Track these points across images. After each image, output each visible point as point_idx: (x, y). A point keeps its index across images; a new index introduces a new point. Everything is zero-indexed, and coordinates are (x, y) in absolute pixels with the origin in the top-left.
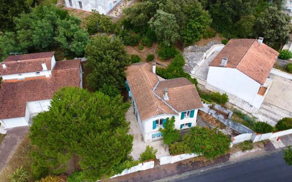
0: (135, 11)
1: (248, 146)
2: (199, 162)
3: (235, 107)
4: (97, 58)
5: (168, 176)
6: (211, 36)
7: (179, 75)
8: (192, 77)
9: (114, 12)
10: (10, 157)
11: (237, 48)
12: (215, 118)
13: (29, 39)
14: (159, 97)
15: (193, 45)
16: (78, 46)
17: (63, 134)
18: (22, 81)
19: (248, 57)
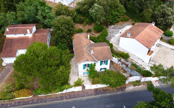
0: (82, 4)
1: (138, 84)
2: (108, 90)
3: (133, 61)
4: (57, 28)
5: (89, 96)
6: (126, 20)
7: (103, 41)
8: (111, 43)
9: (73, 4)
10: (6, 78)
11: (139, 28)
12: (121, 67)
13: (23, 16)
14: (88, 52)
15: (114, 25)
16: (49, 21)
17: (30, 66)
18: (16, 39)
19: (143, 33)
